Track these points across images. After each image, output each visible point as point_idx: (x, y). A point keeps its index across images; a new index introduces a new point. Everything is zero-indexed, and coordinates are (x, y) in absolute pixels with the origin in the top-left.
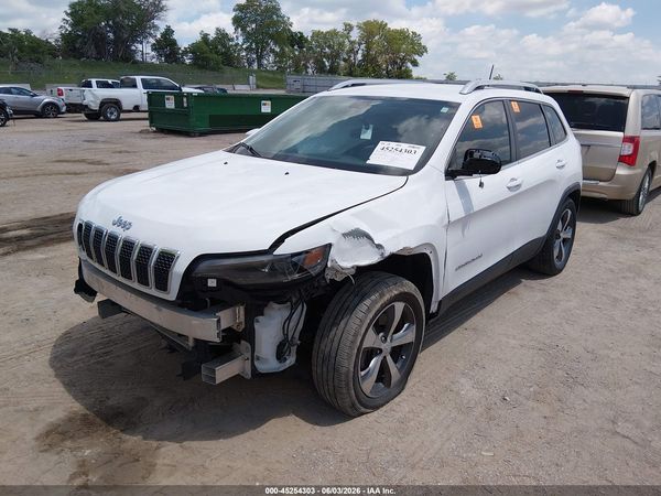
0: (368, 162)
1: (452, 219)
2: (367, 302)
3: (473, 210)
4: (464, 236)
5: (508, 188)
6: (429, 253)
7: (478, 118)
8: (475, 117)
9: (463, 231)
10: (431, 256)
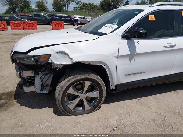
0: (98, 31)
1: (120, 54)
2: (70, 78)
3: (136, 52)
4: (131, 62)
5: (164, 46)
6: (103, 65)
7: (153, 16)
8: (151, 15)
9: (130, 60)
10: (104, 67)
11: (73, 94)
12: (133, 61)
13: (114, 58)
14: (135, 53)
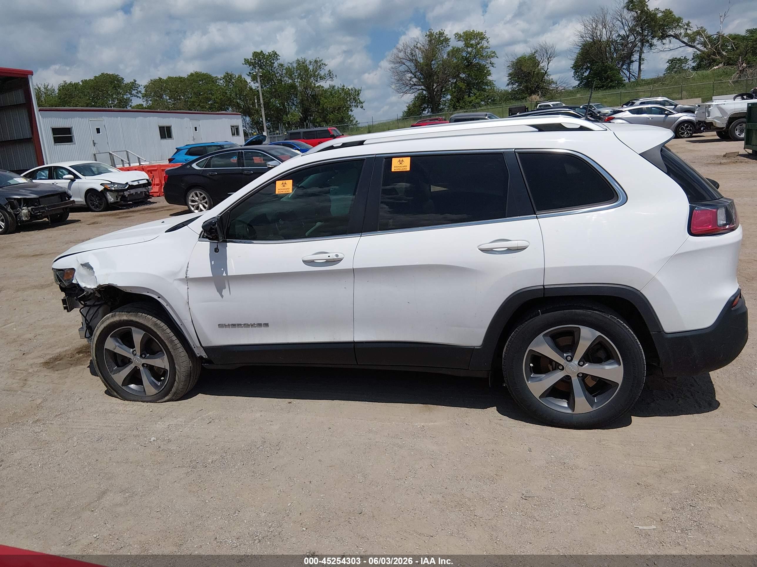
3: (226, 273)
4: (222, 296)
5: (304, 261)
6: (156, 297)
7: (289, 183)
8: (284, 181)
9: (220, 291)
10: (158, 299)
11: (115, 351)
12: (225, 292)
13: (176, 283)
14: (224, 274)
